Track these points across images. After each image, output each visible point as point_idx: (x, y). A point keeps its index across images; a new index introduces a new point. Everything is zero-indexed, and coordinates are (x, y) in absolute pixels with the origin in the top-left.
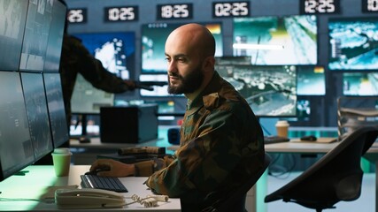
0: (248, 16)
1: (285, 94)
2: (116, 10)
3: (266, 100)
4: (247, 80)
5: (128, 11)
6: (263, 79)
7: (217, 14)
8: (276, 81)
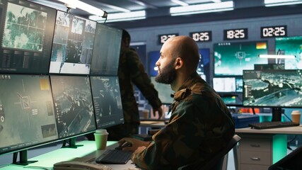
0: (285, 36)
1: (296, 91)
2: (197, 34)
3: (283, 95)
4: (271, 81)
5: (204, 35)
6: (281, 81)
7: (264, 35)
8: (291, 82)
